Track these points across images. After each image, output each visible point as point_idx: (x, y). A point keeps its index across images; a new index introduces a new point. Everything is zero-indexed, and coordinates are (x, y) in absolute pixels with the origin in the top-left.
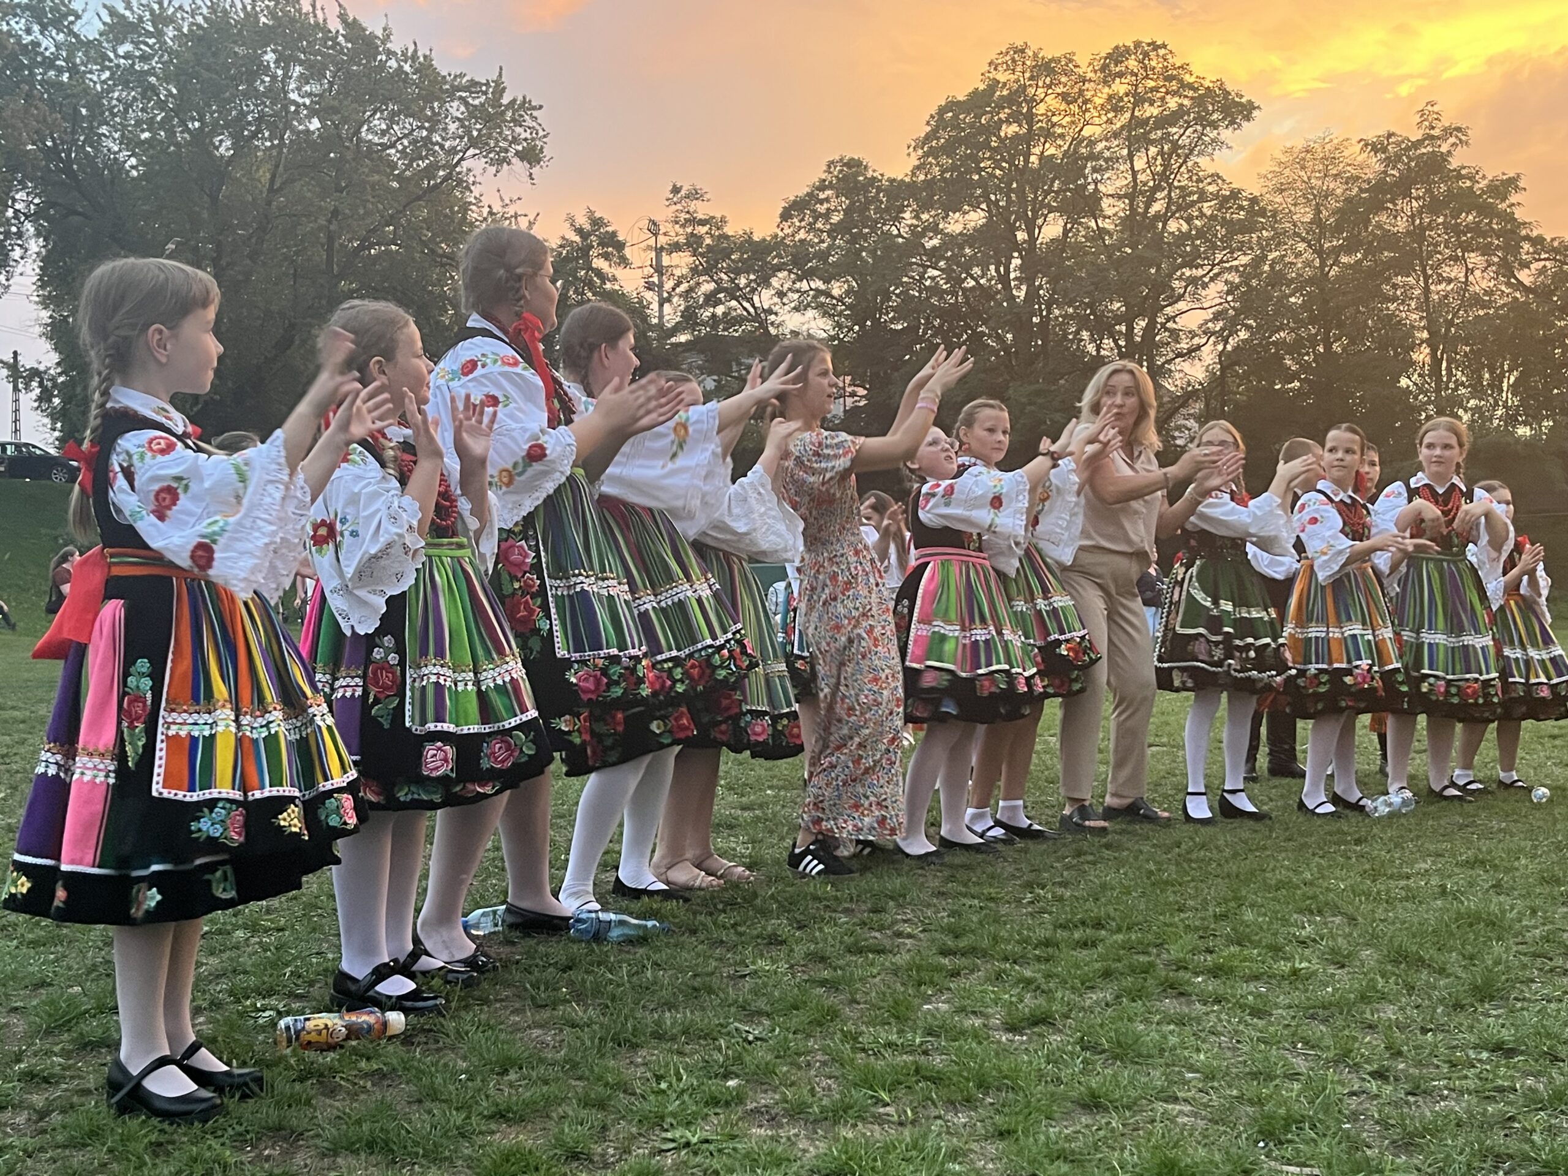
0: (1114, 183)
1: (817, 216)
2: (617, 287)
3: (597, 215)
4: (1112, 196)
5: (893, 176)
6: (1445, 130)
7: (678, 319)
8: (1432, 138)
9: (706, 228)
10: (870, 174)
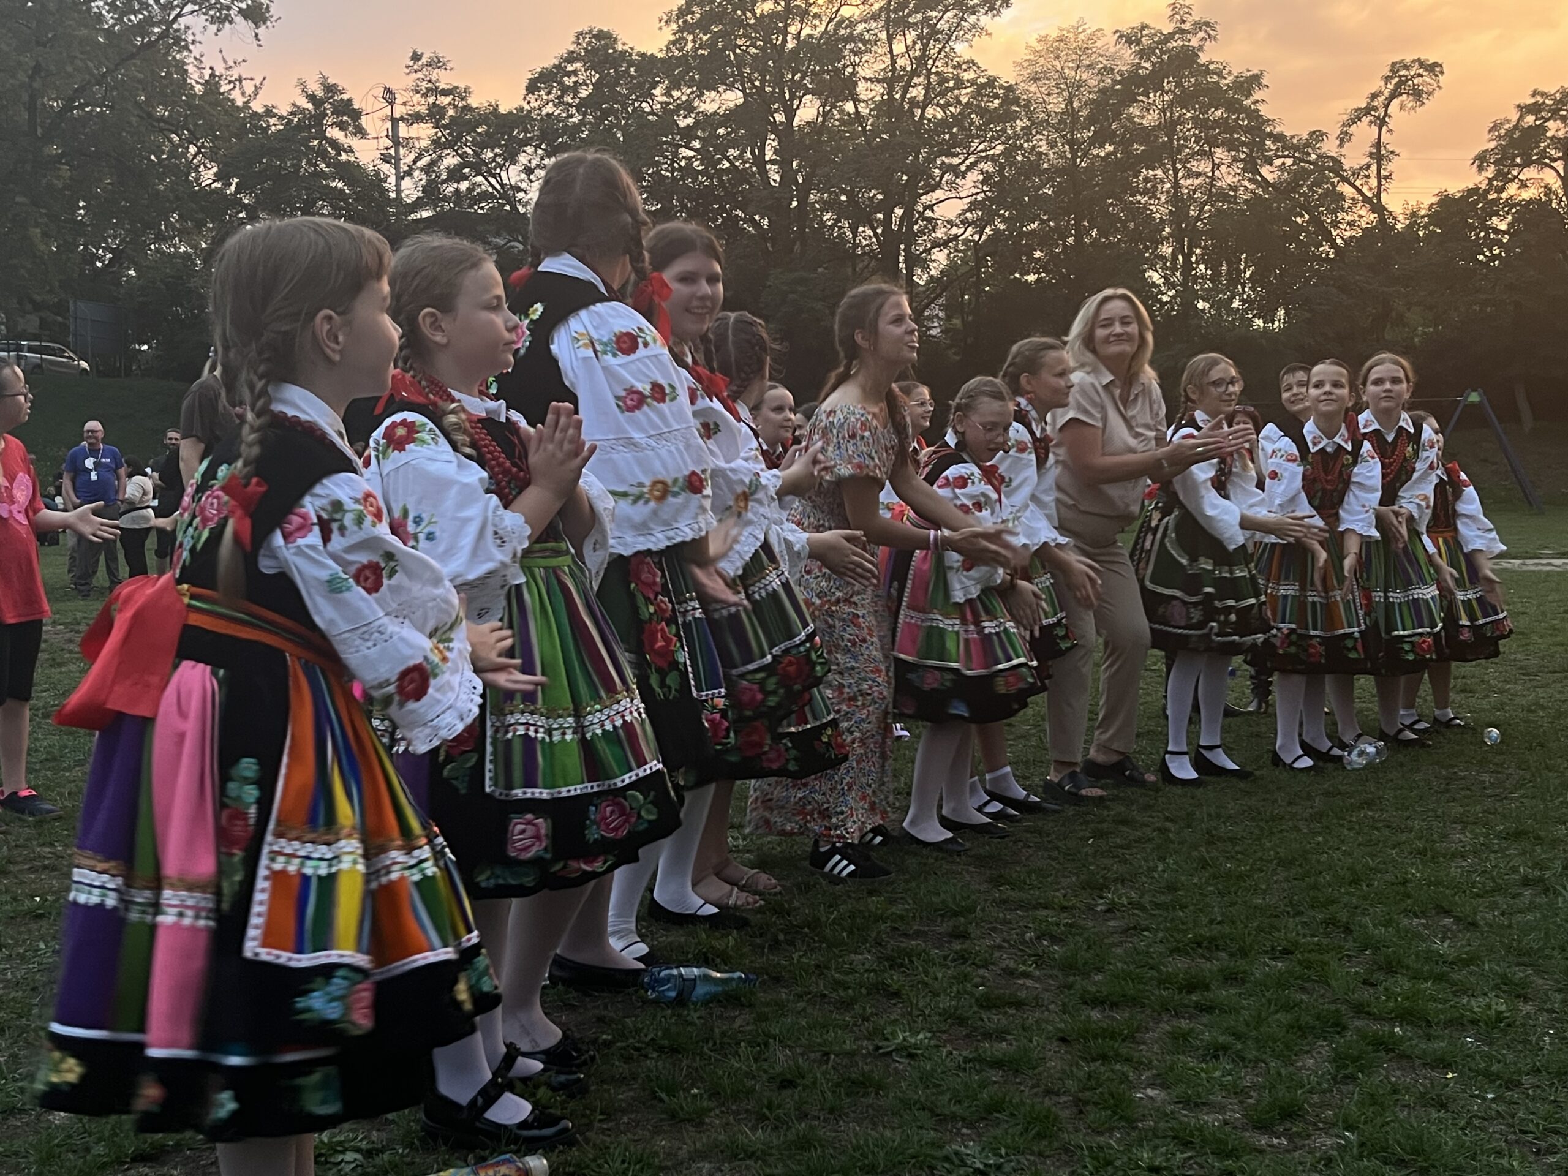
0: (872, 66)
1: (565, 90)
2: (353, 159)
3: (331, 81)
4: (870, 79)
5: (643, 50)
6: (1195, 24)
7: (420, 194)
8: (1183, 32)
9: (449, 99)
10: (619, 47)
